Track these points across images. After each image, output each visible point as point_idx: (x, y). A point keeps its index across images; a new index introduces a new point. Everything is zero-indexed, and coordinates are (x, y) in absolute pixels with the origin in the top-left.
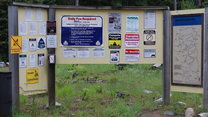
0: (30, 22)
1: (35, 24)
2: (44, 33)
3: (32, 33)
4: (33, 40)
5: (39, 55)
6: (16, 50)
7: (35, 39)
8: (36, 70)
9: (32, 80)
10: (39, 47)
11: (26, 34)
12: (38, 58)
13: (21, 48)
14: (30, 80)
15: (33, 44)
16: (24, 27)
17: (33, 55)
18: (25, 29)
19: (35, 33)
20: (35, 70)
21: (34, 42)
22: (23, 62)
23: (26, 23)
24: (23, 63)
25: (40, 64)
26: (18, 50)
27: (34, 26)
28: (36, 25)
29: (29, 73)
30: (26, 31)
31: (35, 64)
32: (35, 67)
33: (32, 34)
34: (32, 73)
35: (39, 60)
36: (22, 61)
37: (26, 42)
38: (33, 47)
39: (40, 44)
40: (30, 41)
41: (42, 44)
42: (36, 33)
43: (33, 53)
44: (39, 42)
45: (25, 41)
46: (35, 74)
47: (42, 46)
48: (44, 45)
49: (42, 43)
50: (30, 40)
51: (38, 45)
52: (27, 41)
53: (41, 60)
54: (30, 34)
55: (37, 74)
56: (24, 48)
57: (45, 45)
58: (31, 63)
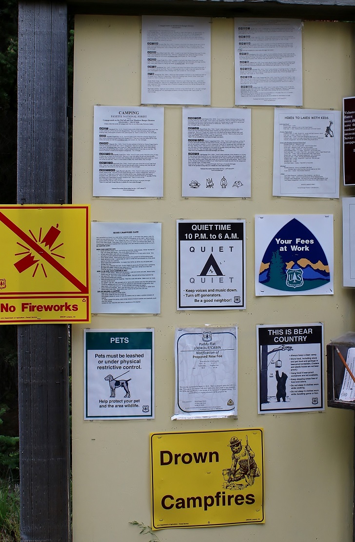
0: (186, 113)
1: (236, 126)
2: (317, 183)
3: (203, 183)
4: (216, 232)
5: (266, 337)
6: (36, 302)
7: (237, 230)
8: (240, 437)
9: (206, 502)
10: (266, 279)
11: (149, 189)
12: (264, 355)
13: (84, 289)
14: (182, 504)
15: (211, 262)
16: (129, 148)
17: (215, 338)
18: (138, 158)
19: (237, 184)
20: (229, 437)
21: (226, 244)
22: (118, 383)
23: (158, 115)
24: (120, 391)
25: (281, 394)
26: (61, 302)
27: (226, 138)
28: (246, 128)
29: (168, 458)
30: (150, 174)
31: (228, 395)
32: (234, 418)
33: (203, 191)
34: (200, 458)
35: (271, 370)
36: (107, 372)
37: (148, 246)
38: (212, 281)
39: (276, 259)
40: (182, 237)
41: (303, 262)
42: (247, 182)
43: (209, 322)
44: (273, 247)
45: (134, 241)
46: (227, 461)
47: (294, 272)
48: (319, 265)
49: (303, 254)
50: (186, 230)
51: (259, 265)
52: (158, 237)
53: (286, 369)
54: (189, 192)
55: (253, 466)
56: (130, 286)
57: (331, 268)
58: (192, 390)
